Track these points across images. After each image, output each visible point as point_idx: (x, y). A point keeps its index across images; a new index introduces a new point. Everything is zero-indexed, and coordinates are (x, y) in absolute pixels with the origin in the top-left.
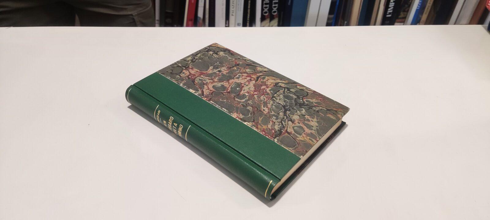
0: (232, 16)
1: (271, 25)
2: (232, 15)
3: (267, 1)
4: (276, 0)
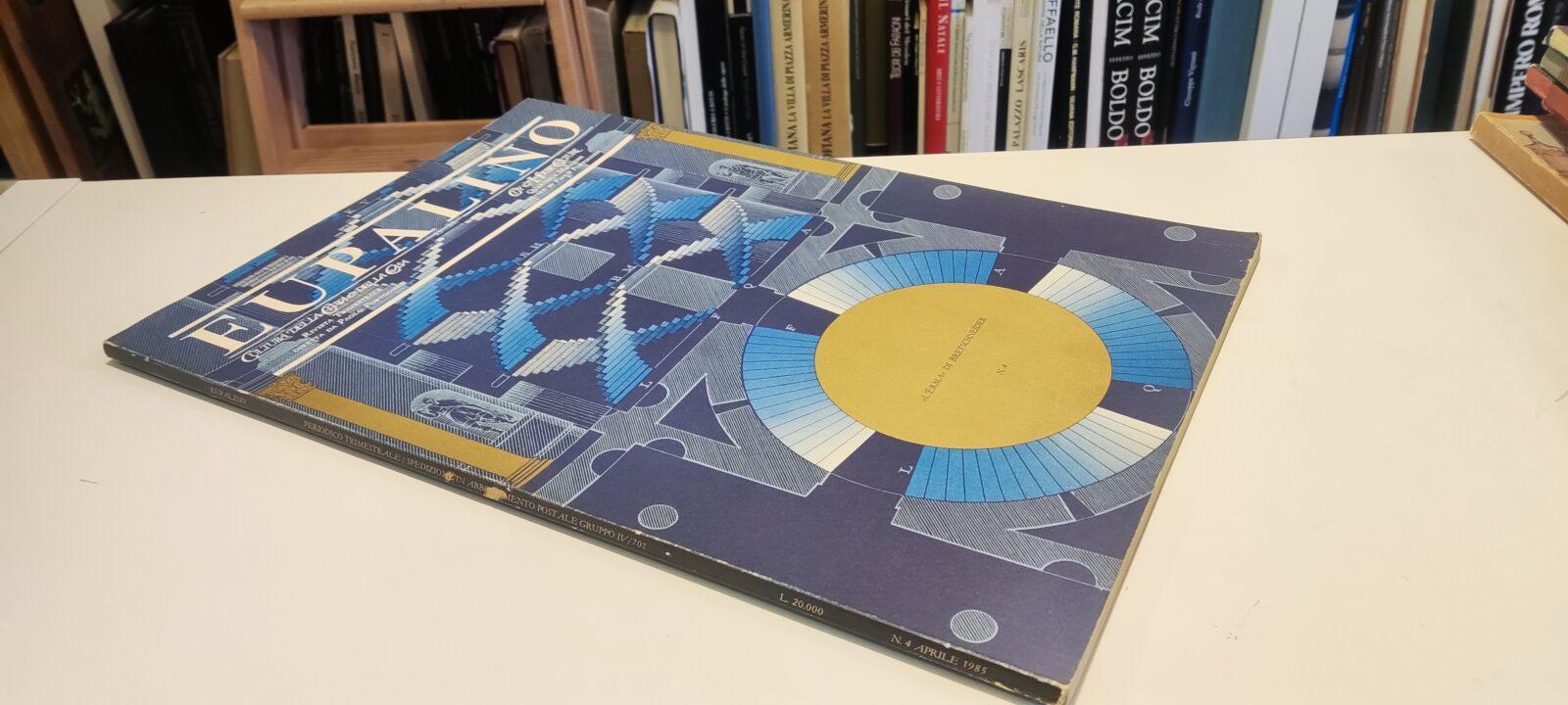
2: (1015, 144)
3: (1121, 99)
4: (1148, 96)
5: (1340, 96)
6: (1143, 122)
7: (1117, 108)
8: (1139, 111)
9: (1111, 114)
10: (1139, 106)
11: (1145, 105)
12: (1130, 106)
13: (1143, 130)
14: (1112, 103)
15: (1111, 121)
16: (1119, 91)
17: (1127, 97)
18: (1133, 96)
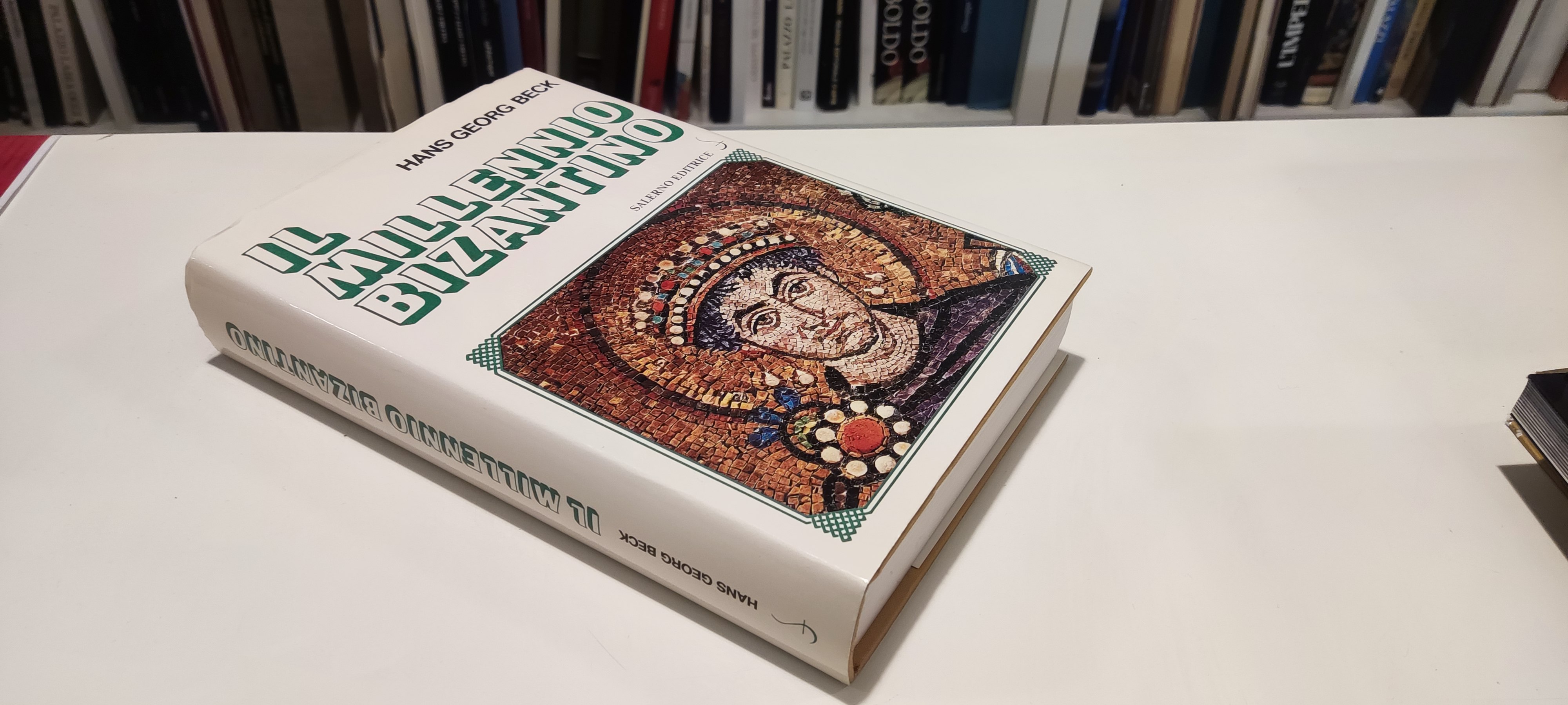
0: (785, 70)
1: (906, 96)
2: (785, 66)
3: (895, 21)
4: (923, 19)
5: (1119, 27)
6: (919, 47)
7: (892, 30)
8: (915, 35)
9: (886, 37)
10: (913, 29)
11: (920, 28)
12: (905, 28)
13: (918, 55)
14: (886, 25)
15: (886, 46)
16: (893, 12)
17: (901, 19)
18: (907, 18)
